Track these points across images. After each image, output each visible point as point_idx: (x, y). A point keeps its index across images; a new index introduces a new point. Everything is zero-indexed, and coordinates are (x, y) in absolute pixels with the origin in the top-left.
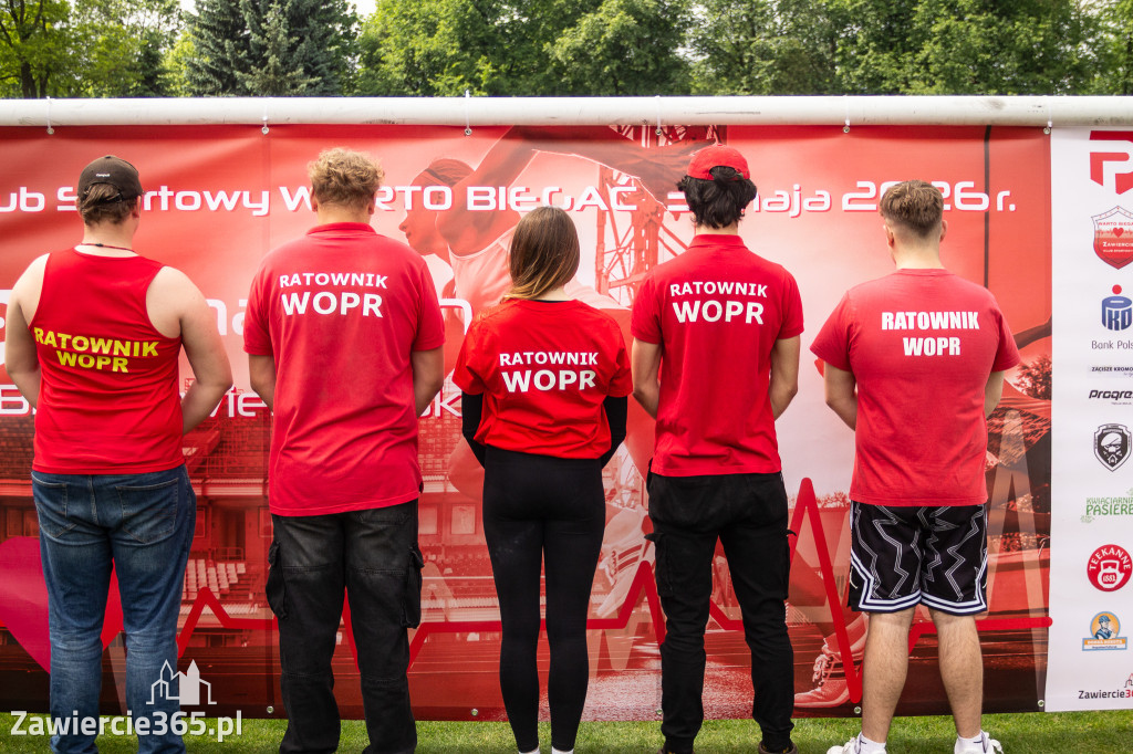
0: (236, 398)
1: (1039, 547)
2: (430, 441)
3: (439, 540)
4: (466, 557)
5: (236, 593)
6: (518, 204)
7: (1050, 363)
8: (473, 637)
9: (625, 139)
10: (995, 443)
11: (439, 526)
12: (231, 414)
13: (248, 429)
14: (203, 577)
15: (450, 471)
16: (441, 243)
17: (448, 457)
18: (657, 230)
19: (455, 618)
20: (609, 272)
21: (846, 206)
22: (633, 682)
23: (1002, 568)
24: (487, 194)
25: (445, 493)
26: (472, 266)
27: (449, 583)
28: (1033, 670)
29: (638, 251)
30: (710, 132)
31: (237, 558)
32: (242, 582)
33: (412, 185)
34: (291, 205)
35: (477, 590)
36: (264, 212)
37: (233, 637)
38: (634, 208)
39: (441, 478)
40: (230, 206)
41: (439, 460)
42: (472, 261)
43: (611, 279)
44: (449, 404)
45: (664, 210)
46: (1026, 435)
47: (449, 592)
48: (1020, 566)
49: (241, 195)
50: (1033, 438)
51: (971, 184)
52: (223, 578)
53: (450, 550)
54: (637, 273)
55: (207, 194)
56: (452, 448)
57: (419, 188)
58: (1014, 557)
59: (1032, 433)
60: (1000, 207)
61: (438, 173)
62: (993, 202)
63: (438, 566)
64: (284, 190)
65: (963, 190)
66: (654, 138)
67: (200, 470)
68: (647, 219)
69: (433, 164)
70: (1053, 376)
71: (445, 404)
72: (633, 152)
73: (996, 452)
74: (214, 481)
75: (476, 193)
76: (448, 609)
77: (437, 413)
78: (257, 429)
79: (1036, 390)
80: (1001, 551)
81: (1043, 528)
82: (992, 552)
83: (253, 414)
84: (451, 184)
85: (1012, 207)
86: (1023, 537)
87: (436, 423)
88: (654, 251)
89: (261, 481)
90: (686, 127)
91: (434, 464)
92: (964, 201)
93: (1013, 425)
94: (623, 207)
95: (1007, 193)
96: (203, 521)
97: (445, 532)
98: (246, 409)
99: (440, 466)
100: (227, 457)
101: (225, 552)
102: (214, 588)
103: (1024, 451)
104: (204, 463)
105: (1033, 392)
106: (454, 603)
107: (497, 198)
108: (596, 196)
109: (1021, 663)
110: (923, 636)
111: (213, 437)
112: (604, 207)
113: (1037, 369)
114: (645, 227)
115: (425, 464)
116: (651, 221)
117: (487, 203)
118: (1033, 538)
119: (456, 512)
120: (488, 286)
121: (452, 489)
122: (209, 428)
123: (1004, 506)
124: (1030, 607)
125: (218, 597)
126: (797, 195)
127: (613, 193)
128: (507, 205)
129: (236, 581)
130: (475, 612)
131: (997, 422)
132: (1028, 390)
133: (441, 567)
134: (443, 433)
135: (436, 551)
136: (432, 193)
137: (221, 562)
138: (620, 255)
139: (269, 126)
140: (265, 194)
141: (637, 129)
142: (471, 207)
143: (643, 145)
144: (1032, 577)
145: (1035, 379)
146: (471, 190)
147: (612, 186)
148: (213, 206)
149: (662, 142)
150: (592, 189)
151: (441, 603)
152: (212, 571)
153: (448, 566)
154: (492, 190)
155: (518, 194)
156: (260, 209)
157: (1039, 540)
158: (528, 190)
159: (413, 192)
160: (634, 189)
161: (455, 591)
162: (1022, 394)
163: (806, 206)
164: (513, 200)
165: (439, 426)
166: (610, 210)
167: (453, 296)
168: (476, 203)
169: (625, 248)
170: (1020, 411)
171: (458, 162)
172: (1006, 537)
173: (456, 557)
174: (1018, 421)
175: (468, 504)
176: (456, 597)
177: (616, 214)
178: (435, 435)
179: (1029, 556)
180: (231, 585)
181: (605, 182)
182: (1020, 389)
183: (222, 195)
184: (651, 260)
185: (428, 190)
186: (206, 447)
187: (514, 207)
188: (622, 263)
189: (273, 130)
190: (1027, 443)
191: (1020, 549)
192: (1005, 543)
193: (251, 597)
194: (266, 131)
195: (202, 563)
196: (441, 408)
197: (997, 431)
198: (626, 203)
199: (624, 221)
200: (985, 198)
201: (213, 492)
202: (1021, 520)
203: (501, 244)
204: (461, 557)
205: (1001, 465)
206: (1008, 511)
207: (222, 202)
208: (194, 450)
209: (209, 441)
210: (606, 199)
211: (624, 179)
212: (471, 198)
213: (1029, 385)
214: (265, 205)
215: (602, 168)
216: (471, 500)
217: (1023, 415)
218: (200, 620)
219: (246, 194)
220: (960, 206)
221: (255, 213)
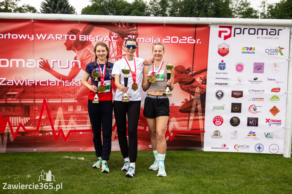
0: (27, 81)
1: (202, 116)
2: (72, 91)
3: (74, 112)
4: (79, 116)
5: (28, 124)
6: (91, 39)
7: (206, 77)
8: (81, 133)
9: (115, 25)
10: (193, 93)
11: (74, 109)
12: (26, 85)
13: (30, 88)
14: (20, 121)
15: (76, 98)
16: (74, 48)
17: (76, 95)
18: (122, 46)
19: (77, 129)
20: (111, 55)
21: (164, 42)
22: (115, 142)
23: (194, 120)
24: (84, 37)
25: (75, 102)
26: (81, 53)
27: (76, 121)
28: (200, 142)
29: (118, 51)
30: (134, 24)
31: (28, 116)
32: (29, 122)
33: (67, 34)
34: (39, 38)
35: (82, 123)
36: (33, 39)
37: (27, 134)
38: (117, 41)
39: (74, 99)
40: (25, 38)
41: (73, 95)
42: (80, 52)
43: (112, 57)
44: (76, 83)
45: (123, 42)
46: (200, 92)
47: (76, 123)
48: (198, 120)
49: (27, 36)
50: (202, 93)
51: (191, 37)
52: (25, 121)
53: (76, 114)
54: (117, 55)
55: (19, 35)
56: (76, 93)
57: (68, 35)
58: (197, 118)
59: (202, 92)
60: (198, 43)
61: (72, 32)
62: (196, 42)
63: (73, 118)
64: (37, 35)
65: (190, 39)
66: (122, 25)
67: (19, 97)
68: (120, 44)
69: (72, 30)
70: (207, 80)
71: (75, 83)
72: (117, 28)
73: (194, 95)
74: (23, 99)
75: (81, 37)
76: (75, 127)
77: (73, 85)
78: (32, 88)
79: (203, 82)
80: (194, 116)
81: (203, 112)
82: (192, 116)
83: (31, 85)
84: (75, 34)
85: (200, 43)
86: (199, 113)
87: (73, 87)
88: (121, 51)
89: (33, 99)
90: (129, 23)
91: (72, 96)
92: (190, 41)
93: (198, 90)
94: (114, 41)
95: (199, 40)
96: (20, 108)
97: (75, 110)
98: (29, 84)
99: (74, 97)
100: (25, 94)
101: (25, 115)
102: (23, 123)
103: (200, 95)
104: (20, 95)
105: (202, 83)
106: (77, 126)
107: (86, 38)
108: (108, 38)
109: (198, 140)
110: (177, 133)
111: (22, 90)
112: (110, 41)
113: (204, 78)
114: (119, 45)
115: (70, 96)
116: (121, 44)
117: (84, 39)
118: (201, 114)
119: (77, 107)
120: (84, 58)
121: (76, 101)
122: (21, 88)
123: (195, 107)
124: (200, 128)
125: (23, 125)
126: (153, 39)
127: (112, 37)
128: (88, 40)
129: (28, 121)
130: (81, 128)
131: (194, 89)
132: (201, 82)
133: (74, 118)
134: (74, 89)
135: (73, 115)
136: (71, 36)
137: (24, 117)
138: (114, 51)
139: (33, 20)
140: (33, 36)
141: (118, 23)
142: (80, 40)
143: (119, 27)
144: (201, 122)
145: (203, 80)
146: (80, 36)
147: (112, 36)
148: (21, 38)
149: (123, 26)
150: (107, 37)
151: (74, 126)
152: (22, 119)
153: (75, 118)
154: (85, 36)
155: (91, 37)
156: (32, 39)
157: (202, 114)
158: (93, 36)
159: (67, 36)
160: (117, 37)
161: (77, 123)
162: (199, 83)
163: (155, 42)
164: (90, 38)
165: (73, 88)
166: (112, 41)
167: (76, 60)
168: (81, 39)
169: (115, 50)
170: (199, 87)
171: (77, 29)
172: (195, 113)
173: (77, 116)
174: (199, 89)
175: (80, 105)
176: (77, 124)
177: (113, 42)
178: (73, 90)
179: (200, 117)
180: (27, 122)
181: (111, 35)
182: (199, 82)
183: (23, 35)
184: (121, 53)
185: (70, 36)
186: (21, 92)
187: (90, 40)
188: (114, 53)
189: (34, 21)
190: (201, 94)
191: (198, 116)
192: (195, 115)
193: (31, 125)
194: (32, 21)
195: (20, 118)
196: (74, 84)
197: (194, 91)
198: (115, 40)
199: (115, 44)
200: (194, 40)
201: (22, 102)
202: (199, 110)
203: (87, 48)
204: (78, 116)
205: (195, 98)
206: (196, 108)
207: (23, 37)
208: (18, 93)
209: (21, 91)
210: (111, 39)
211: (115, 34)
212: (80, 38)
213: (202, 81)
214: (33, 38)
215: (110, 32)
216: (80, 104)
217: (200, 88)
218: (19, 130)
219: (28, 35)
220: (188, 42)
221: (31, 40)
